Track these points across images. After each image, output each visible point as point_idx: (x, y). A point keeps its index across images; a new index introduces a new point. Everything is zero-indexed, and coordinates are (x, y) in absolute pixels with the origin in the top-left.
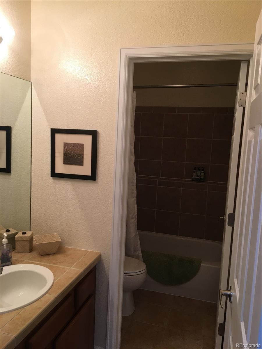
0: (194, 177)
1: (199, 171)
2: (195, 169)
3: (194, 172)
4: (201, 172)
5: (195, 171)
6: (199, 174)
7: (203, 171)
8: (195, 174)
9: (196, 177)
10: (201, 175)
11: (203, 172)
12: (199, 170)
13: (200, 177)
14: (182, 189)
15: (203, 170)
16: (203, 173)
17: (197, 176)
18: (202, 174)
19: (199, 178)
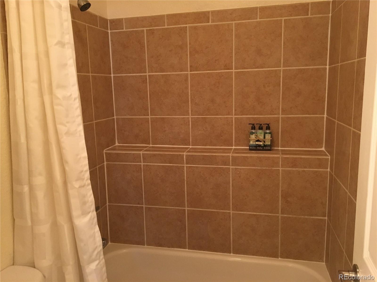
0: (251, 143)
1: (260, 131)
2: (253, 128)
3: (252, 133)
4: (265, 133)
5: (253, 131)
6: (261, 137)
7: (268, 131)
8: (253, 137)
9: (257, 143)
10: (265, 138)
11: (270, 133)
12: (261, 128)
13: (264, 142)
14: (231, 167)
15: (268, 128)
16: (270, 135)
17: (258, 141)
18: (268, 137)
19: (261, 143)
